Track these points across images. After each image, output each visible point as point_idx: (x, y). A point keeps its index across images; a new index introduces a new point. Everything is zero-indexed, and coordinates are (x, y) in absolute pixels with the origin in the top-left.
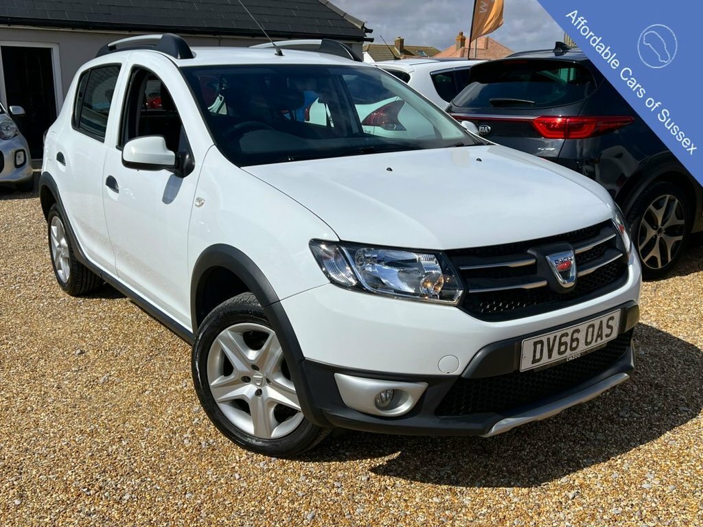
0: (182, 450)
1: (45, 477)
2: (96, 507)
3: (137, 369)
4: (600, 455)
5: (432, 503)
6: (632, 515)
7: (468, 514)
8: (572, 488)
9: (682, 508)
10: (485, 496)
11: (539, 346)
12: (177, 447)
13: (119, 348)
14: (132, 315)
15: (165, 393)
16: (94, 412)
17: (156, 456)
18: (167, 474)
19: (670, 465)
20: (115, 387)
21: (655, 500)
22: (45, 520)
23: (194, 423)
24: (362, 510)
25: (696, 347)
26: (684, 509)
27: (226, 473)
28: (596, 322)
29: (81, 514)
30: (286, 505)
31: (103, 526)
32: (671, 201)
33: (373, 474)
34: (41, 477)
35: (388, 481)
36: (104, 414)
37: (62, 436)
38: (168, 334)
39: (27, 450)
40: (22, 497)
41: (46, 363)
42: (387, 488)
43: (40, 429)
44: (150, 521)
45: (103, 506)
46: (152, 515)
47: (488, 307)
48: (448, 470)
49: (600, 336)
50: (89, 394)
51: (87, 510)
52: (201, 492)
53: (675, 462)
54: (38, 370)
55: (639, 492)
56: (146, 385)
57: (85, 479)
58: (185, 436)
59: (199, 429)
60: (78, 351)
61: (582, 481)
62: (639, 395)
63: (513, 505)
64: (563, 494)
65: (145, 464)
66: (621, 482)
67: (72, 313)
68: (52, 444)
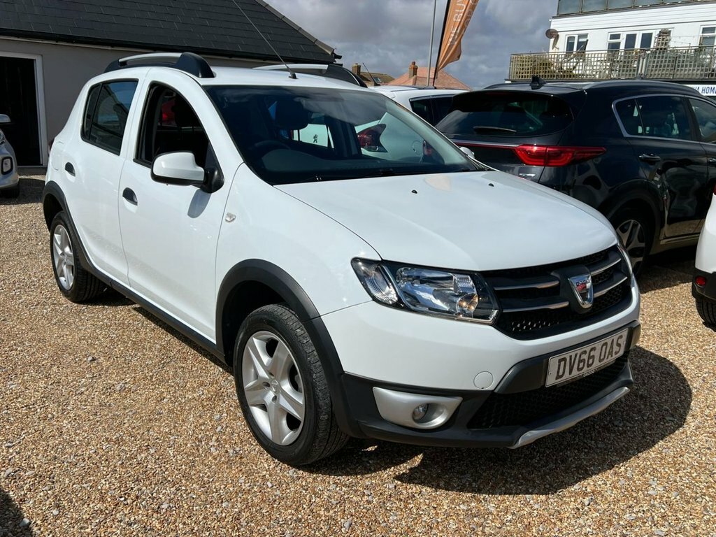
0: (210, 458)
1: (79, 486)
2: (136, 517)
3: (151, 377)
4: (606, 464)
5: (459, 510)
6: (645, 520)
7: (495, 521)
8: (586, 494)
9: (689, 513)
10: (508, 503)
11: (563, 363)
12: (206, 455)
13: (130, 355)
14: (137, 323)
15: (183, 401)
16: (116, 420)
17: (186, 464)
18: (200, 482)
19: (669, 472)
20: (132, 394)
21: (663, 506)
22: (87, 530)
23: (217, 431)
24: (395, 518)
25: (669, 361)
26: (691, 515)
27: (258, 481)
28: (608, 340)
29: (122, 524)
30: (322, 513)
31: (146, 536)
32: (635, 226)
33: (399, 483)
34: (74, 486)
35: (414, 489)
36: (126, 421)
37: (88, 444)
38: (175, 342)
39: (55, 458)
40: (59, 506)
41: (59, 370)
42: (414, 496)
43: (65, 437)
44: (192, 530)
45: (143, 515)
46: (193, 524)
47: (519, 326)
48: (468, 478)
49: (611, 353)
50: (108, 402)
51: (127, 520)
52: (237, 500)
53: (673, 470)
54: (52, 376)
55: (648, 498)
56: (163, 392)
57: (120, 487)
58: (211, 444)
59: (224, 437)
60: (90, 358)
61: (593, 488)
62: (627, 405)
63: (535, 511)
64: (579, 501)
65: (177, 472)
66: (629, 489)
67: (77, 320)
68: (80, 452)
